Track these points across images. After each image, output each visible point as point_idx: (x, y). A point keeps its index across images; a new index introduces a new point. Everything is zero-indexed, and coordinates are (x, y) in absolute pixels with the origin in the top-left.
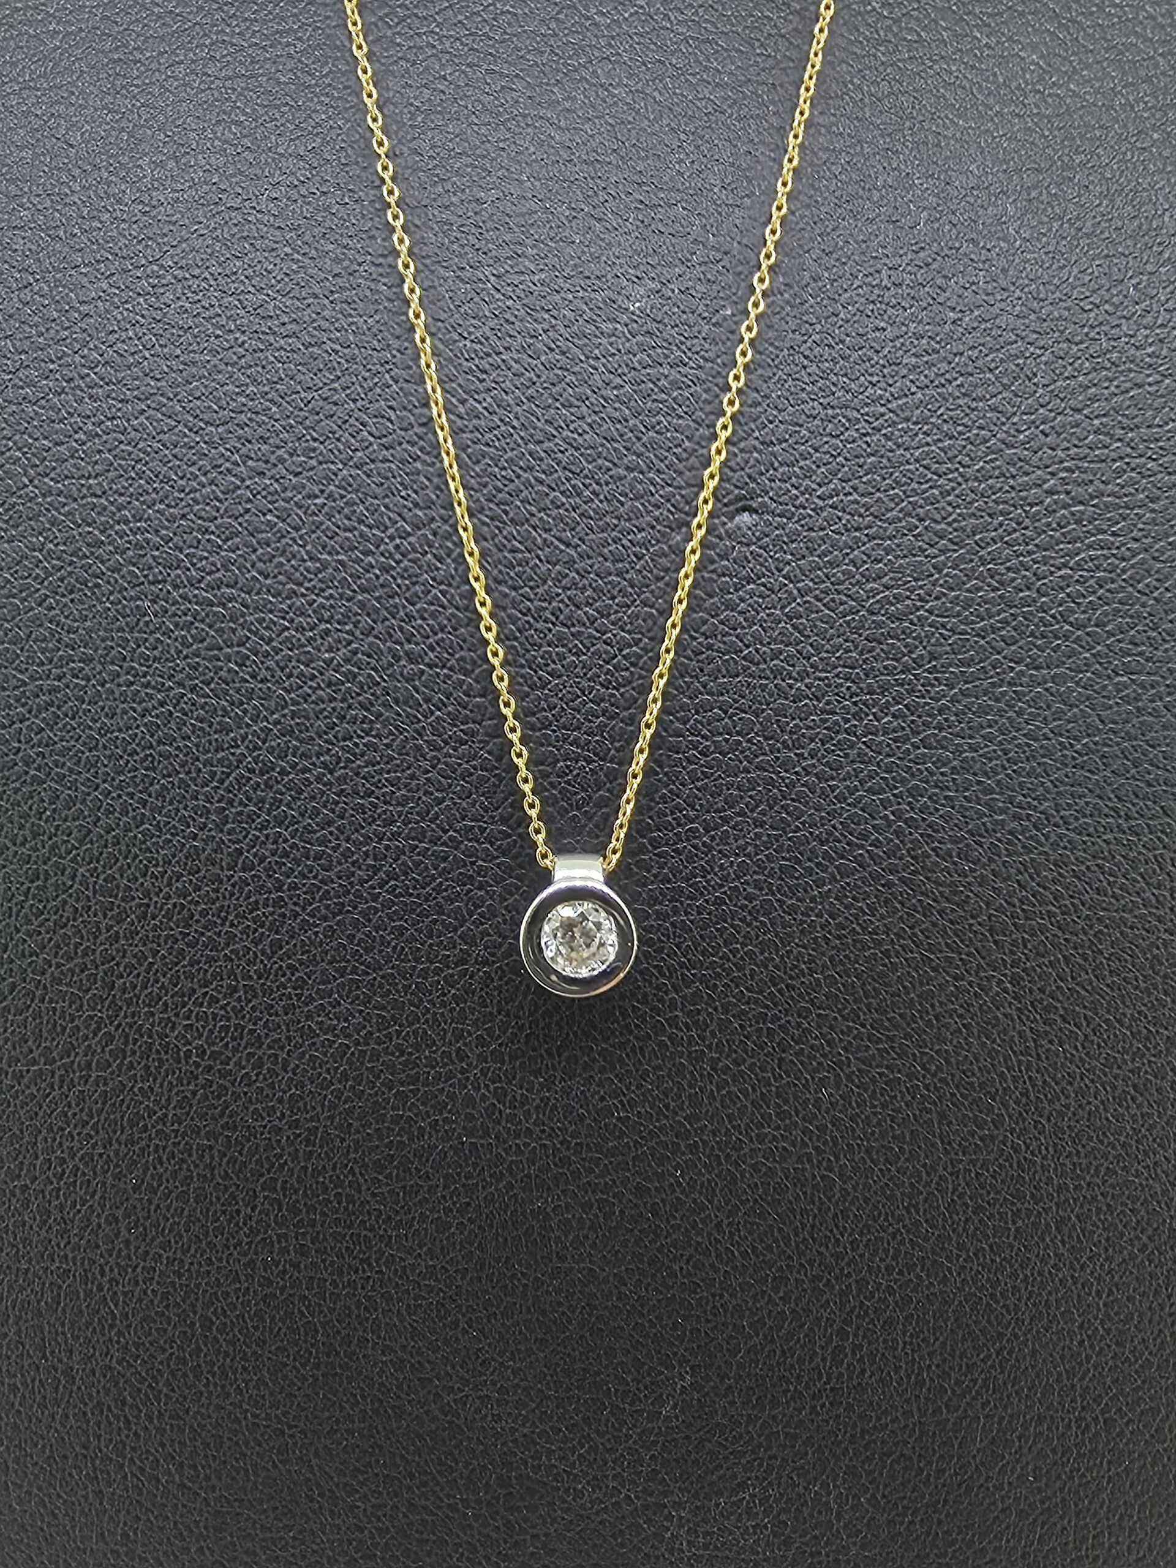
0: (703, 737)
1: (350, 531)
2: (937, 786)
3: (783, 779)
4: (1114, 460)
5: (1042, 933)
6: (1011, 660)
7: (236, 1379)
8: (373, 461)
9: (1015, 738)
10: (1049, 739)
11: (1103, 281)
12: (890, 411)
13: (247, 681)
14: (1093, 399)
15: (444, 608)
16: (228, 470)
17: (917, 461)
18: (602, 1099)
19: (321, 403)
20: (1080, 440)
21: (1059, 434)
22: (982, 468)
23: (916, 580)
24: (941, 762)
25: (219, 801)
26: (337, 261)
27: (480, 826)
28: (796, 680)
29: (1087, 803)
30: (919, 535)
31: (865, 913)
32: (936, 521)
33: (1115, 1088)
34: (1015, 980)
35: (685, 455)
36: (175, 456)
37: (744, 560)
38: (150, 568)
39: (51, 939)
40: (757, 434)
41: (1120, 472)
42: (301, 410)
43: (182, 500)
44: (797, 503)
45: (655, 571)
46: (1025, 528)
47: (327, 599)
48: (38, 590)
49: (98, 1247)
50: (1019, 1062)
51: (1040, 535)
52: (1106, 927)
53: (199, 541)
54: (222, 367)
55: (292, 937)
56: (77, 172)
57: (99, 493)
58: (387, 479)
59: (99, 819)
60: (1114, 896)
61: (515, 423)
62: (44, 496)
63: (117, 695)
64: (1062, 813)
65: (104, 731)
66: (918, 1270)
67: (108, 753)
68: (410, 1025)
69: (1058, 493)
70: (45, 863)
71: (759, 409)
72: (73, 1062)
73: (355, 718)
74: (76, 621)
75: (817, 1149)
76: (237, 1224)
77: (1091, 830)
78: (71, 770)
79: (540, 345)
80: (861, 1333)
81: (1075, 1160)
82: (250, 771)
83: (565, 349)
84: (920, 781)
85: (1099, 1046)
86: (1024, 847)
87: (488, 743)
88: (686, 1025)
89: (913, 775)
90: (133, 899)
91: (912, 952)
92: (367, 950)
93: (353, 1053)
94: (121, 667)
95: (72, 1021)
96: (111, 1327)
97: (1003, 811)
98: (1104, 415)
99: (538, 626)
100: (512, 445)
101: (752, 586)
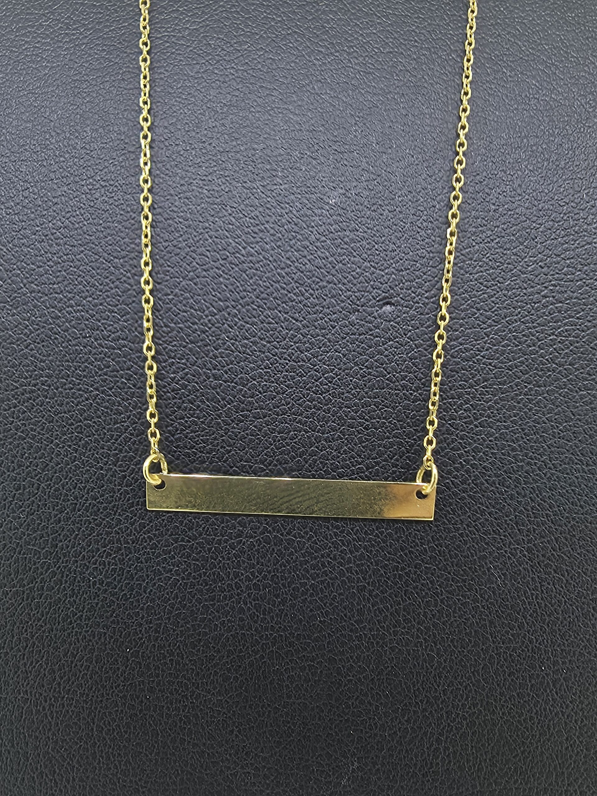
0: (366, 420)
1: (186, 312)
2: (487, 447)
3: (407, 442)
4: (577, 281)
5: (543, 525)
6: (525, 382)
7: (114, 761)
8: (198, 277)
9: (528, 422)
10: (545, 423)
11: (571, 191)
12: (462, 255)
13: (131, 388)
14: (566, 250)
15: (233, 352)
16: (125, 281)
17: (476, 280)
18: (311, 611)
19: (173, 248)
20: (560, 270)
21: (549, 267)
22: (510, 284)
23: (476, 340)
24: (490, 435)
25: (115, 450)
26: (182, 178)
27: (249, 465)
28: (414, 391)
29: (566, 457)
30: (478, 317)
31: (450, 514)
32: (486, 311)
33: (583, 609)
34: (529, 550)
35: (357, 276)
36: (98, 274)
37: (387, 330)
38: (84, 330)
39: (25, 521)
40: (394, 265)
41: (580, 287)
42: (163, 251)
43: (100, 295)
44: (415, 300)
45: (342, 334)
46: (532, 315)
47: (173, 346)
48: (26, 341)
49: (43, 686)
50: (533, 594)
51: (539, 318)
52: (577, 522)
53: (109, 317)
54: (123, 229)
55: (150, 522)
56: (53, 134)
57: (59, 291)
58: (205, 286)
59: (52, 458)
60: (581, 506)
61: (271, 259)
62: (31, 293)
63: (64, 395)
64: (553, 462)
65: (57, 413)
66: (479, 706)
67: (59, 424)
68: (211, 569)
69: (548, 297)
70: (24, 481)
71: (395, 253)
72: (34, 586)
73: (186, 408)
74: (44, 356)
75: (425, 639)
76: (117, 675)
77: (569, 471)
78: (39, 433)
79: (283, 221)
80: (449, 740)
81: (563, 647)
82: (132, 434)
83: (296, 222)
84: (479, 444)
85: (574, 585)
86: (533, 480)
87: (254, 422)
88: (356, 571)
89: (475, 441)
90: (69, 500)
91: (475, 534)
92: (190, 529)
93: (181, 584)
94: (67, 380)
95: (35, 564)
96: (50, 730)
97: (522, 461)
98: (572, 258)
99: (280, 361)
100: (269, 269)
101: (391, 343)
